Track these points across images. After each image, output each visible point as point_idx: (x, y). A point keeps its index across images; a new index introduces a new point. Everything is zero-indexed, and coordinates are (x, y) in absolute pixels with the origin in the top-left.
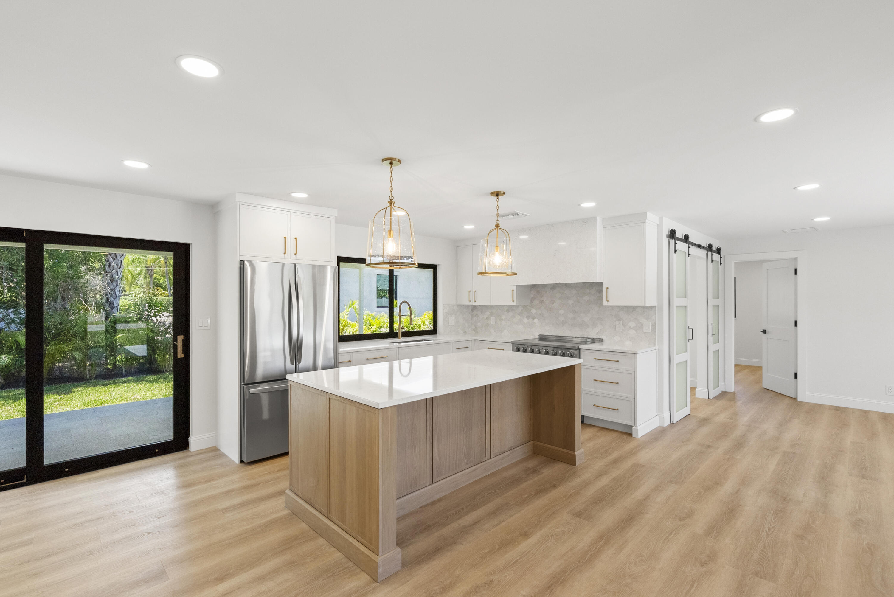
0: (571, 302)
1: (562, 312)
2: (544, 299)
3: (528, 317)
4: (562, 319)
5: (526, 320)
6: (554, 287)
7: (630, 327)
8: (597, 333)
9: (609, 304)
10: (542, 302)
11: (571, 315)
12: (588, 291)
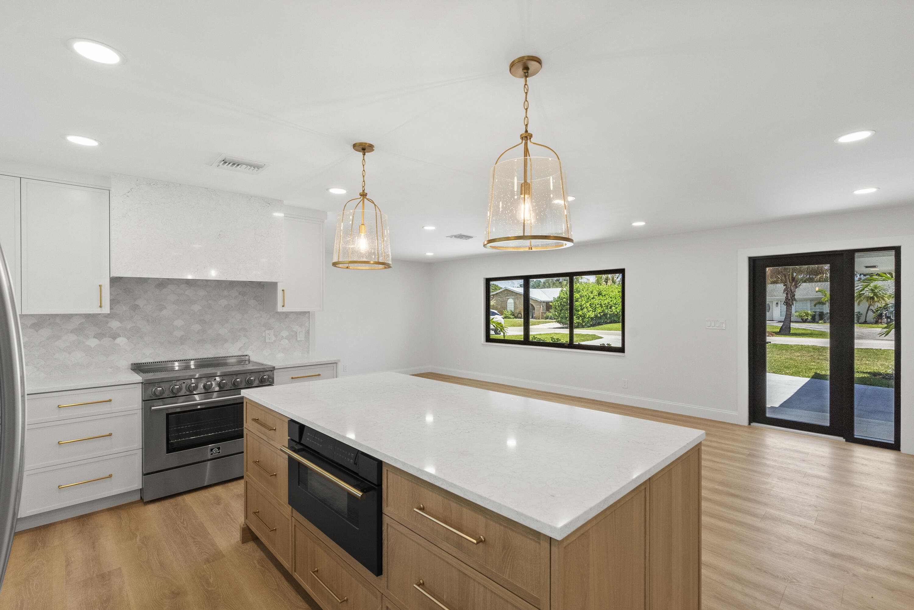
0: (196, 308)
1: (179, 323)
2: (140, 302)
3: (99, 336)
4: (178, 333)
5: (93, 342)
6: (162, 283)
7: (283, 337)
8: (240, 349)
9: (285, 310)
10: (135, 308)
11: (197, 327)
12: (226, 293)
